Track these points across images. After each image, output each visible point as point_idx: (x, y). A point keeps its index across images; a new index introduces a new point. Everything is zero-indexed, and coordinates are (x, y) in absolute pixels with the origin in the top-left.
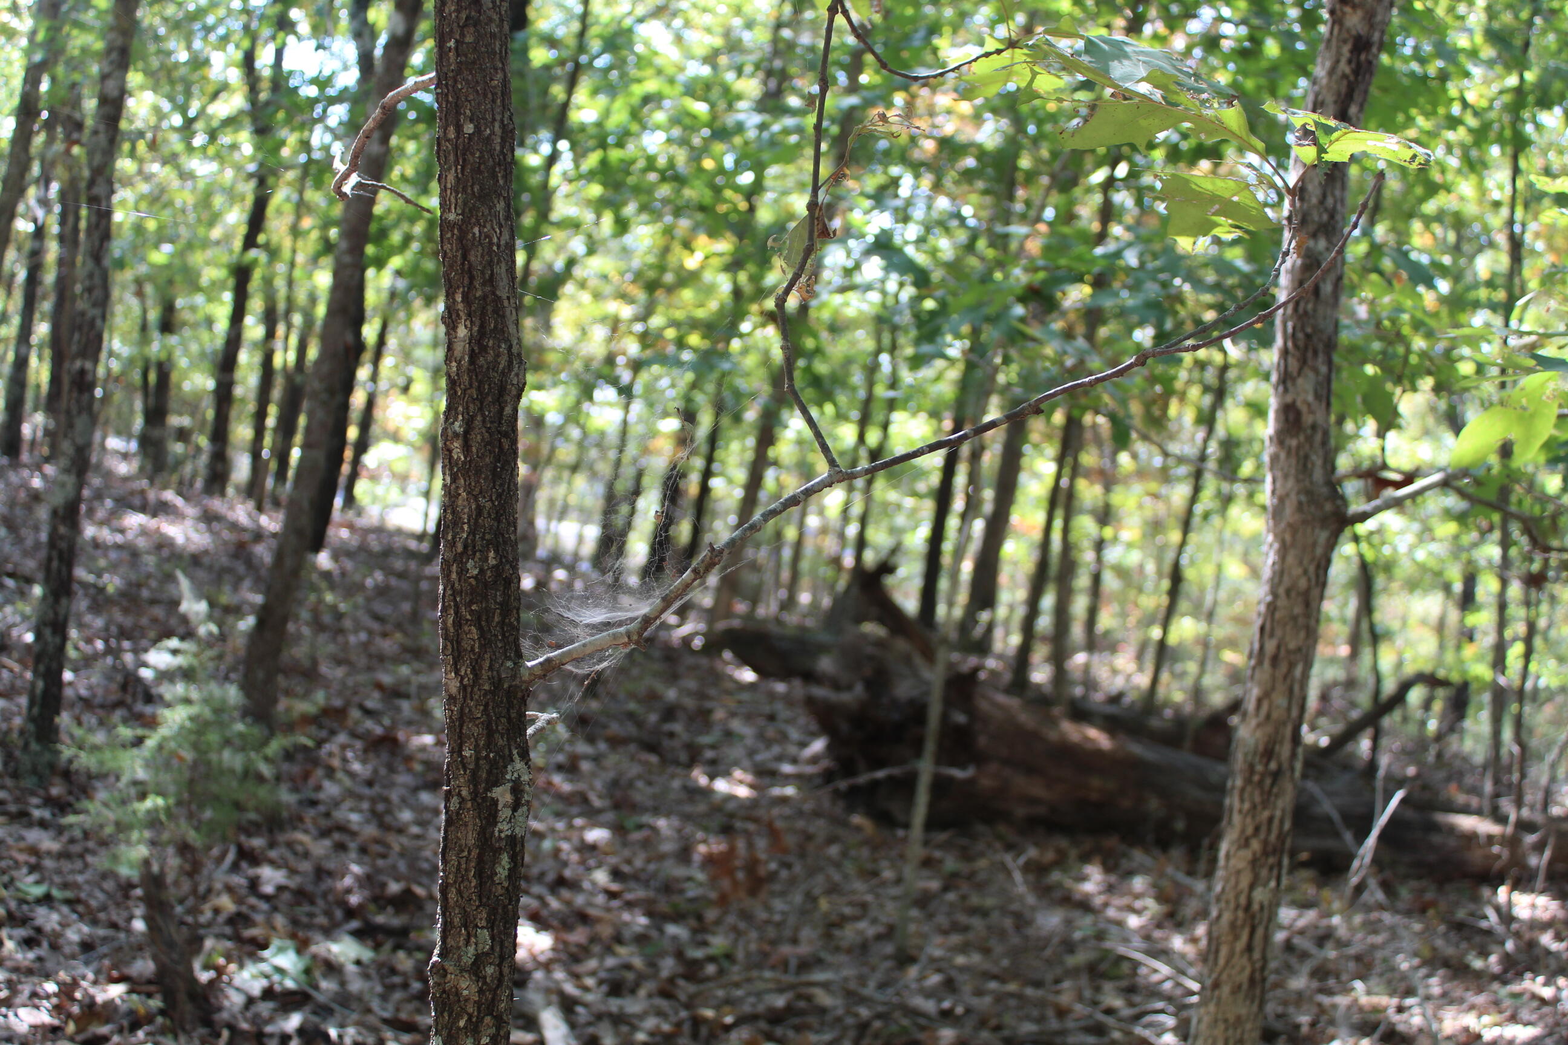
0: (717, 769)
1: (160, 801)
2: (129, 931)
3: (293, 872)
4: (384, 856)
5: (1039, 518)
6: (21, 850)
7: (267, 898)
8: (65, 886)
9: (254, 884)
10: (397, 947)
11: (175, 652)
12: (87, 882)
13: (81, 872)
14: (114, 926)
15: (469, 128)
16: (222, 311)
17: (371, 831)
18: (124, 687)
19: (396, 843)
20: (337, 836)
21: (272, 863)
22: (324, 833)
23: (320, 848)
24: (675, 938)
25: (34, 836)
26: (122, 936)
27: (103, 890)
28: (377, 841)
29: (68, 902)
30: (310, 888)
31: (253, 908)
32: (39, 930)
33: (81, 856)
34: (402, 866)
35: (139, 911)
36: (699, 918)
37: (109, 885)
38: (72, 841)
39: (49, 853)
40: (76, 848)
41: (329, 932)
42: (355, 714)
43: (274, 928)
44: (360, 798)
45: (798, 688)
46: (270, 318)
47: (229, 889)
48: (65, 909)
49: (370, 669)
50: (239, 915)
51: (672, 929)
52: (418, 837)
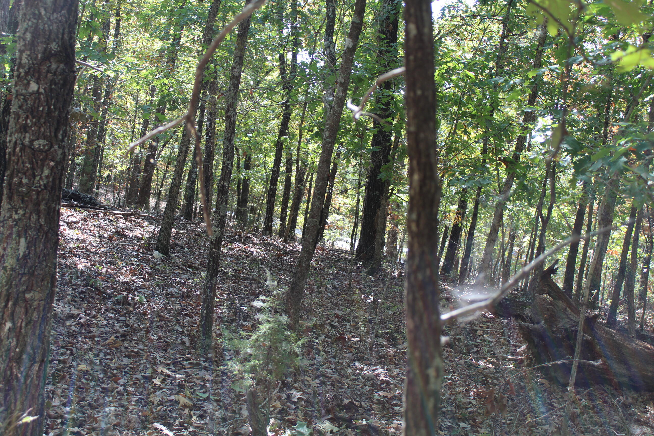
0: (479, 356)
1: (257, 362)
2: (240, 414)
3: (304, 393)
4: (342, 388)
5: (619, 249)
6: (197, 379)
7: (294, 403)
8: (215, 394)
9: (289, 396)
10: (347, 427)
11: (264, 301)
12: (223, 393)
13: (221, 389)
14: (234, 412)
15: (419, 92)
16: (271, 161)
17: (335, 377)
18: (235, 314)
19: (347, 382)
20: (321, 378)
21: (296, 389)
22: (317, 378)
23: (315, 383)
24: (464, 428)
25: (202, 373)
26: (238, 416)
27: (229, 397)
28: (338, 381)
29: (216, 401)
30: (311, 400)
31: (289, 407)
32: (205, 411)
33: (221, 382)
34: (349, 392)
35: (245, 407)
36: (474, 420)
37: (232, 395)
38: (217, 376)
39: (208, 381)
40: (219, 379)
41: (320, 418)
42: (328, 327)
43: (297, 416)
44: (331, 363)
45: (514, 322)
46: (289, 163)
47: (279, 398)
48: (215, 404)
49: (333, 309)
50: (283, 409)
51: (462, 425)
52: (355, 380)
